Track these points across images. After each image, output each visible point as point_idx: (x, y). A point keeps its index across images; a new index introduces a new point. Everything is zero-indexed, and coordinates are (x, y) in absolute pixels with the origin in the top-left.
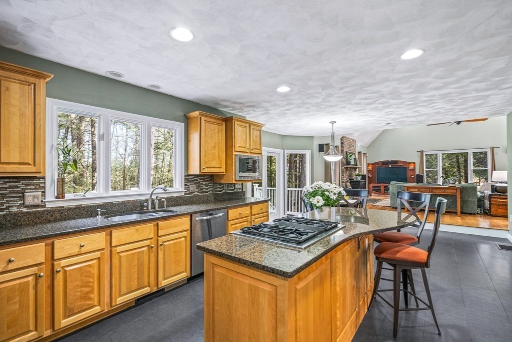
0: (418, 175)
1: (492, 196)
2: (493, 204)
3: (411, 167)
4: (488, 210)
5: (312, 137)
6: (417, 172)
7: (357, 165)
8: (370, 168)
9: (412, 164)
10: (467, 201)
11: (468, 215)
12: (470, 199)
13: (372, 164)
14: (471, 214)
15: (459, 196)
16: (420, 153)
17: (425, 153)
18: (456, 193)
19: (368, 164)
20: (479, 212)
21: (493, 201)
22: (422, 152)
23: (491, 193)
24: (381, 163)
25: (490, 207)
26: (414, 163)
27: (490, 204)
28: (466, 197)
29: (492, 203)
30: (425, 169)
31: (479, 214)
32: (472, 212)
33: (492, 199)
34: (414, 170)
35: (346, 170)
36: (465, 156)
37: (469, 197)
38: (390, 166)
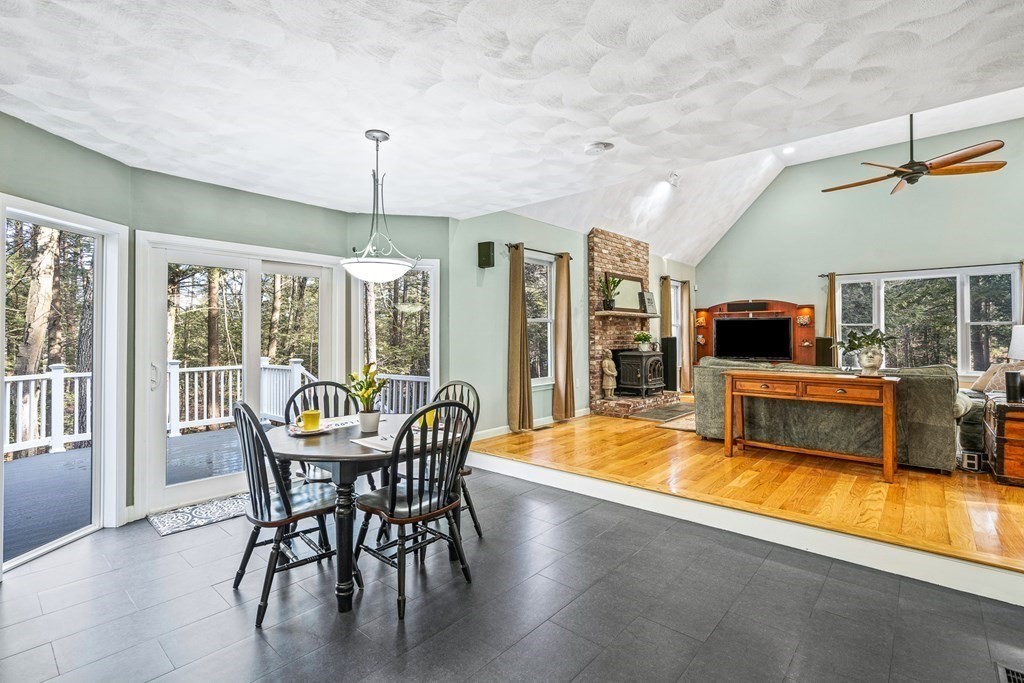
0: (819, 340)
1: (1009, 415)
2: (1012, 443)
3: (804, 319)
4: (994, 459)
5: (446, 220)
6: (820, 331)
7: (645, 311)
8: (702, 320)
9: (806, 310)
10: (922, 427)
11: (924, 475)
12: (932, 422)
13: (707, 310)
14: (936, 472)
15: (889, 411)
16: (826, 281)
17: (839, 282)
18: (881, 400)
19: (698, 311)
20: (965, 466)
21: (1013, 431)
22: (831, 277)
23: (1004, 402)
24: (726, 308)
25: (1000, 450)
26: (812, 307)
27: (1001, 441)
28: (919, 412)
29: (1008, 437)
30: (839, 323)
31: (964, 470)
32: (940, 466)
33: (1008, 425)
34: (811, 324)
35: (604, 324)
36: (950, 286)
37: (929, 413)
38: (751, 316)
